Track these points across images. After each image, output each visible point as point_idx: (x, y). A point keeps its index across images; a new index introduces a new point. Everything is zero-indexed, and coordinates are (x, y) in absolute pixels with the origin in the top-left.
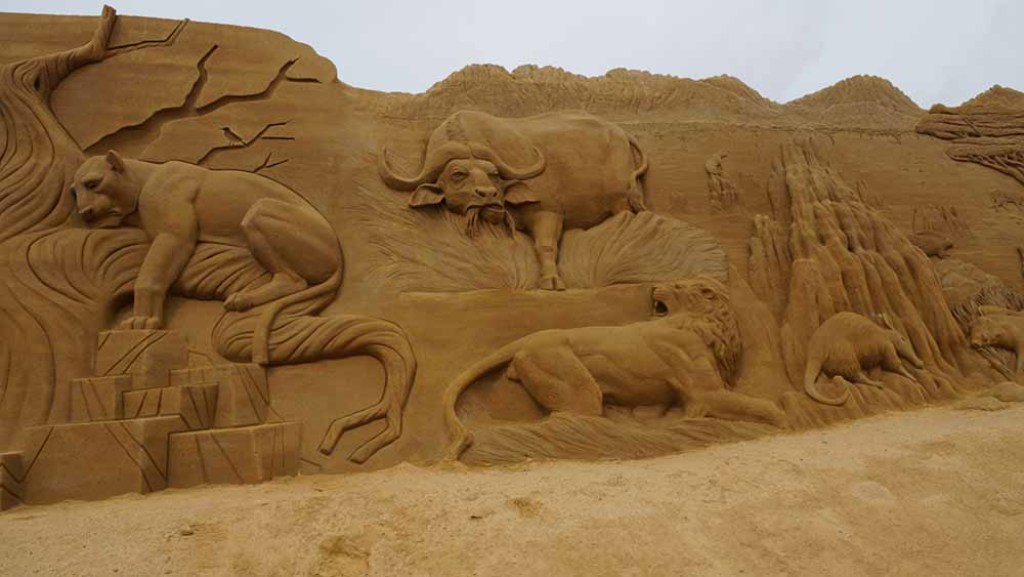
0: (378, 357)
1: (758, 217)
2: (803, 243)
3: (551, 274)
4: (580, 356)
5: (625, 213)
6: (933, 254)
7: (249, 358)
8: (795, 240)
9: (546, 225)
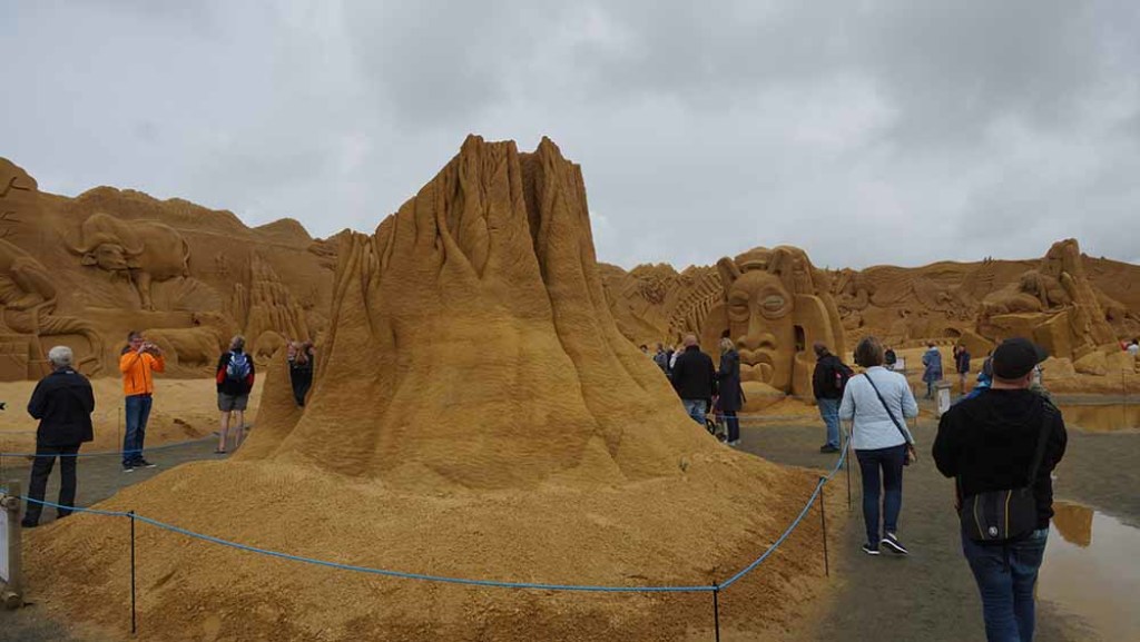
0: (85, 336)
1: (237, 285)
2: (256, 299)
3: (148, 303)
4: (170, 341)
5: (180, 278)
6: (306, 308)
7: (31, 332)
8: (252, 297)
9: (145, 279)
